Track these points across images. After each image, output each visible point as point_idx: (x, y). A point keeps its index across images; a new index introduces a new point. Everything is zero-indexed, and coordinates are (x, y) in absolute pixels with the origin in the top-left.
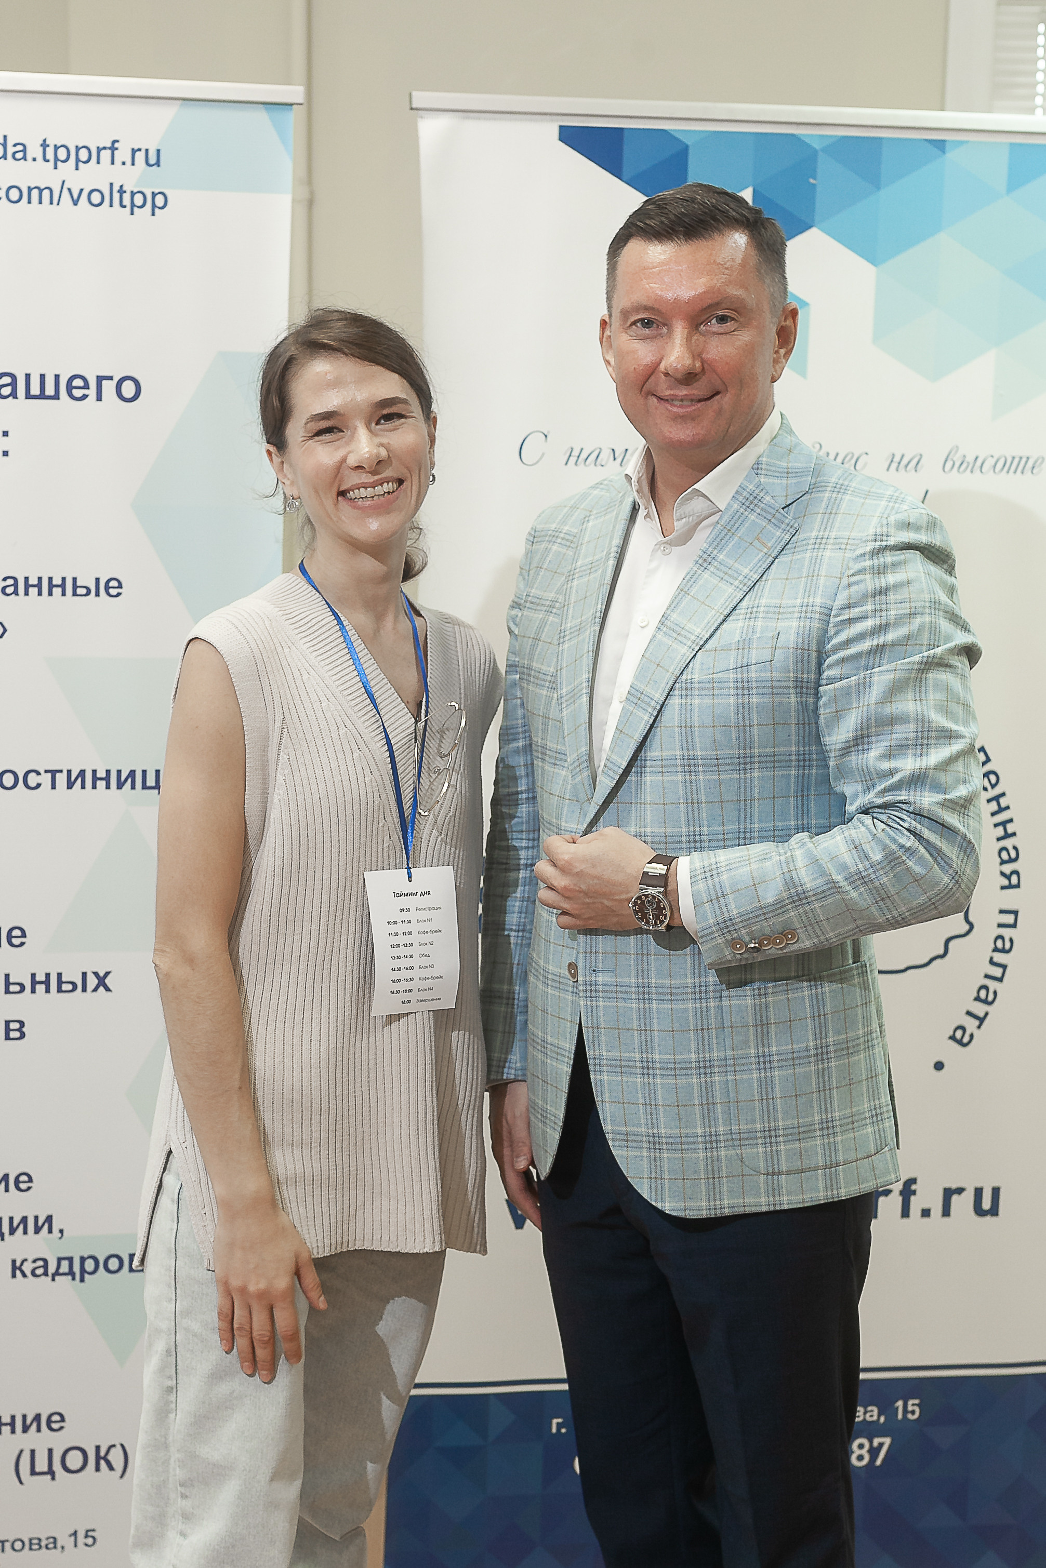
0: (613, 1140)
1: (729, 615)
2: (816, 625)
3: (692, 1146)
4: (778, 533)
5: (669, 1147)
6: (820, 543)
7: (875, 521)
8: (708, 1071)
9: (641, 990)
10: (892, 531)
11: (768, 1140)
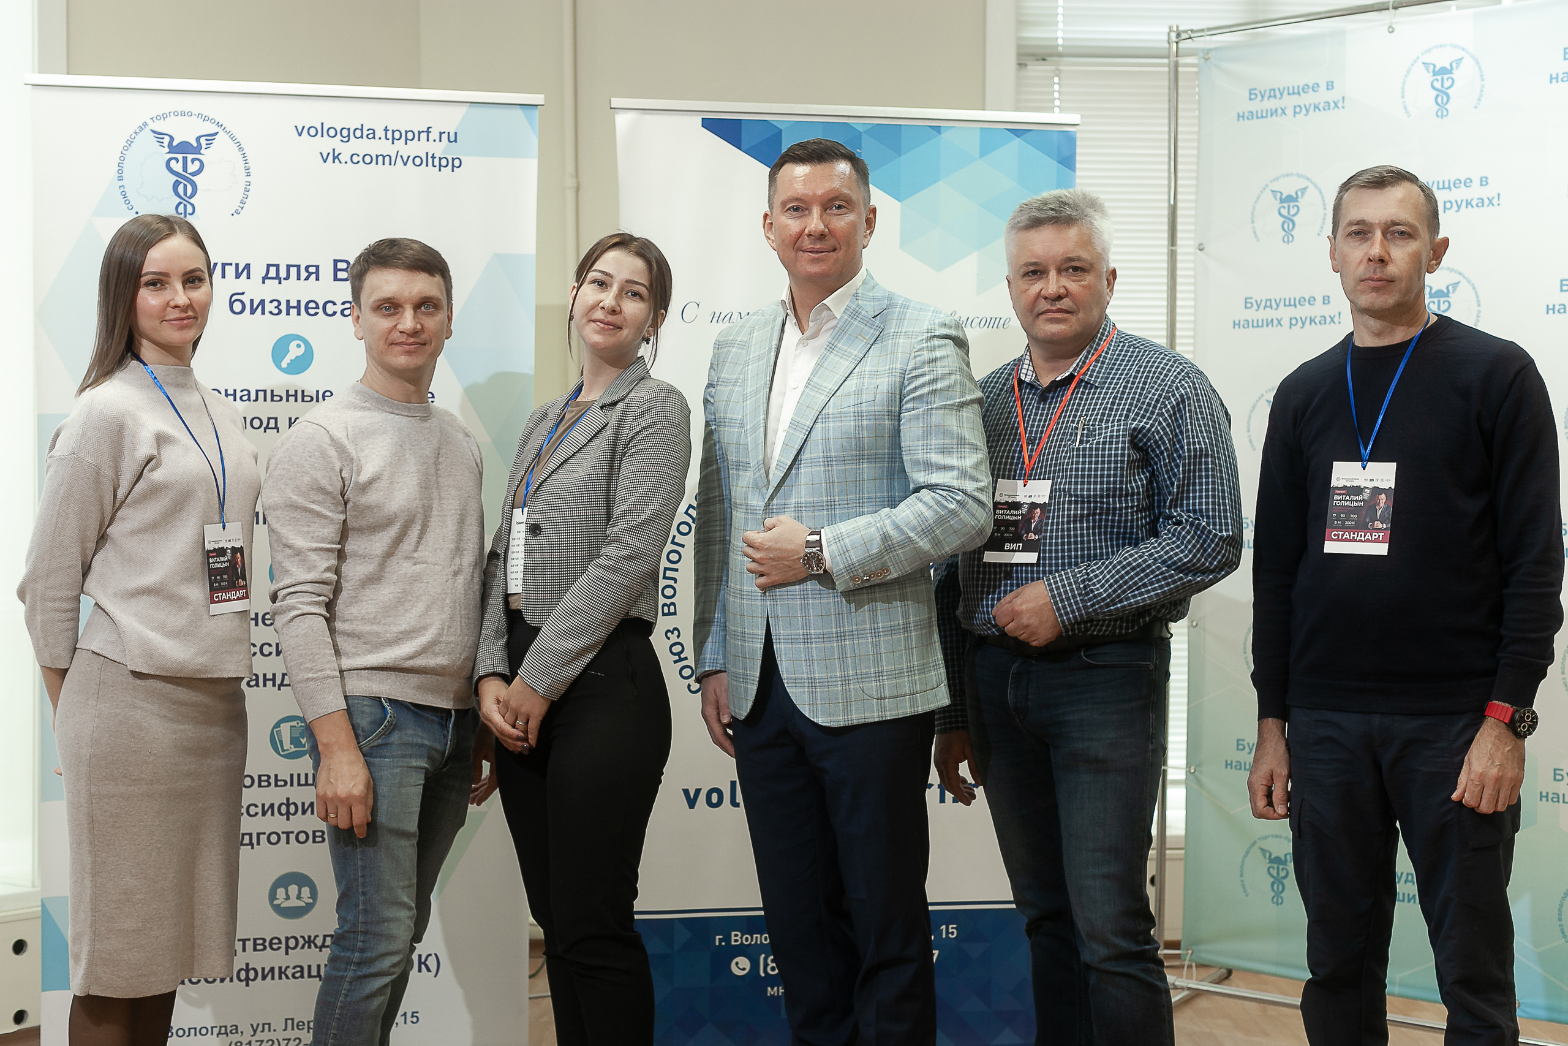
0: (787, 683)
1: (848, 377)
2: (898, 379)
3: (834, 683)
4: (872, 331)
5: (821, 684)
6: (896, 335)
7: (927, 322)
8: (843, 638)
9: (802, 593)
10: (937, 327)
11: (878, 678)
